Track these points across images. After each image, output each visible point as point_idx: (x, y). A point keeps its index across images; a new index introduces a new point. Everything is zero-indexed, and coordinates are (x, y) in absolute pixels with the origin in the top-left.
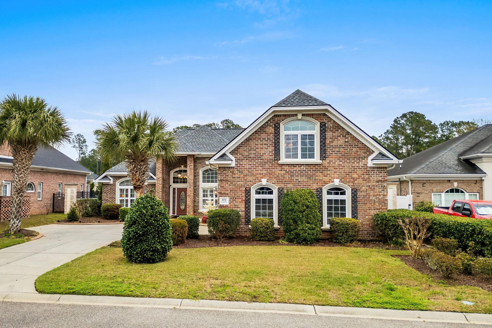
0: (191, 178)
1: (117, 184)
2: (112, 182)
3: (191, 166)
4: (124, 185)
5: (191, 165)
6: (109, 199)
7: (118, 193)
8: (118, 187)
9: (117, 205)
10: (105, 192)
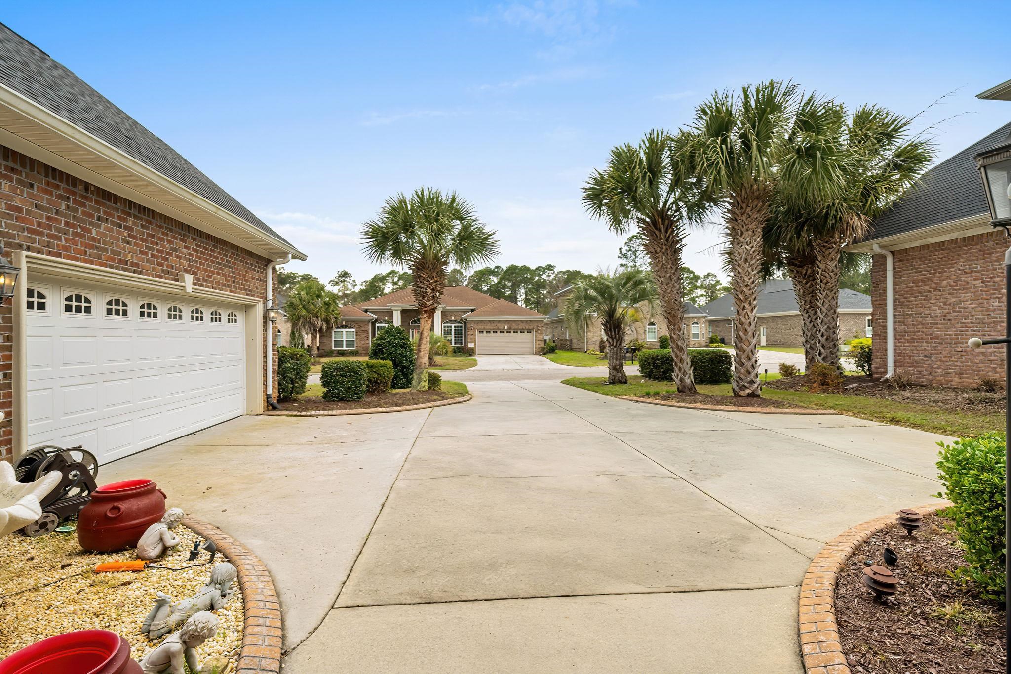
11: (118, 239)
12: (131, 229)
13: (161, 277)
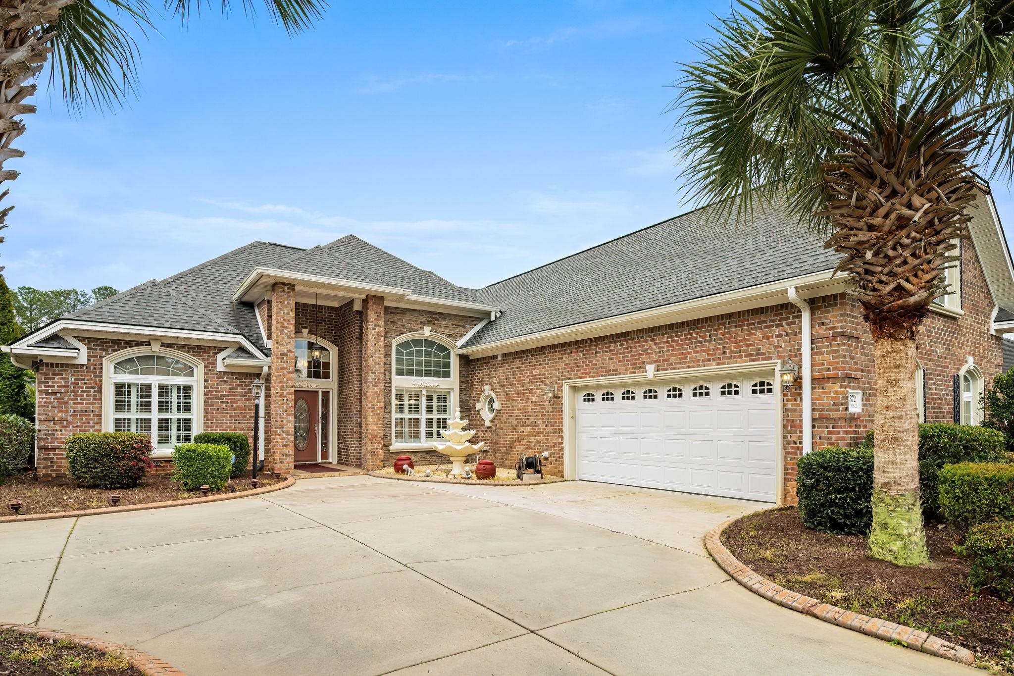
0: (377, 360)
1: (108, 366)
2: (83, 359)
3: (379, 326)
4: (136, 372)
5: (378, 323)
6: (71, 419)
7: (109, 396)
8: (111, 377)
9: (105, 436)
10: (54, 393)
11: (605, 360)
12: (613, 350)
13: (634, 372)
